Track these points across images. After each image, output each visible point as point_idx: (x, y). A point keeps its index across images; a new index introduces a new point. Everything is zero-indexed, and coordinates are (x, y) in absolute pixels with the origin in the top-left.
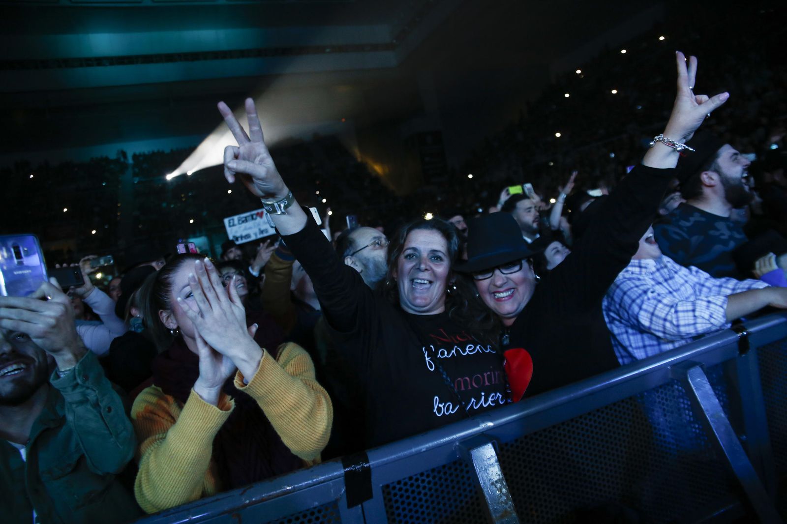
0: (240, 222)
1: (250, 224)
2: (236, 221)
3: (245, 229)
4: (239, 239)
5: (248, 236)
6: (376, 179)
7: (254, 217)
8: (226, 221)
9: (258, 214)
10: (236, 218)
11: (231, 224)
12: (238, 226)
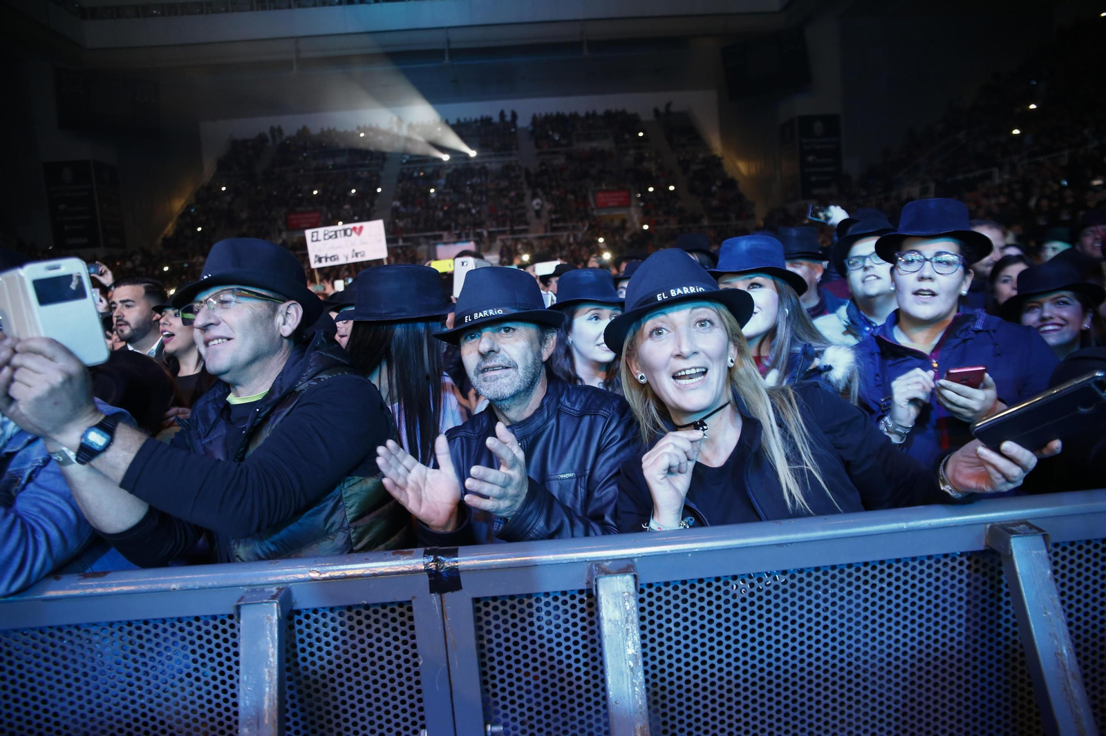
0: (327, 237)
1: (342, 240)
2: (321, 236)
3: (332, 248)
4: (323, 260)
5: (334, 258)
6: (730, 183)
7: (349, 232)
8: (308, 233)
9: (354, 229)
10: (321, 230)
11: (315, 239)
12: (323, 242)
